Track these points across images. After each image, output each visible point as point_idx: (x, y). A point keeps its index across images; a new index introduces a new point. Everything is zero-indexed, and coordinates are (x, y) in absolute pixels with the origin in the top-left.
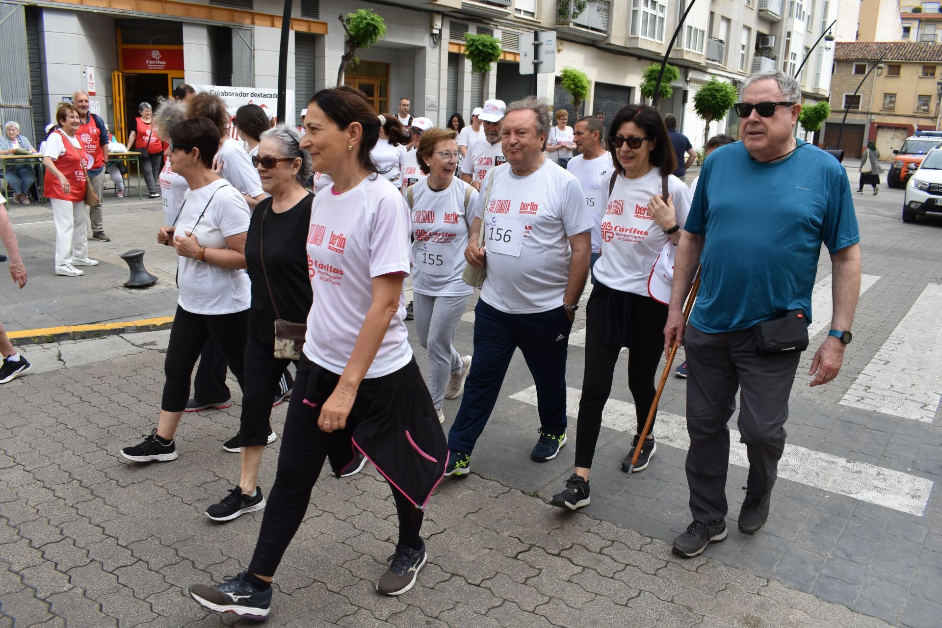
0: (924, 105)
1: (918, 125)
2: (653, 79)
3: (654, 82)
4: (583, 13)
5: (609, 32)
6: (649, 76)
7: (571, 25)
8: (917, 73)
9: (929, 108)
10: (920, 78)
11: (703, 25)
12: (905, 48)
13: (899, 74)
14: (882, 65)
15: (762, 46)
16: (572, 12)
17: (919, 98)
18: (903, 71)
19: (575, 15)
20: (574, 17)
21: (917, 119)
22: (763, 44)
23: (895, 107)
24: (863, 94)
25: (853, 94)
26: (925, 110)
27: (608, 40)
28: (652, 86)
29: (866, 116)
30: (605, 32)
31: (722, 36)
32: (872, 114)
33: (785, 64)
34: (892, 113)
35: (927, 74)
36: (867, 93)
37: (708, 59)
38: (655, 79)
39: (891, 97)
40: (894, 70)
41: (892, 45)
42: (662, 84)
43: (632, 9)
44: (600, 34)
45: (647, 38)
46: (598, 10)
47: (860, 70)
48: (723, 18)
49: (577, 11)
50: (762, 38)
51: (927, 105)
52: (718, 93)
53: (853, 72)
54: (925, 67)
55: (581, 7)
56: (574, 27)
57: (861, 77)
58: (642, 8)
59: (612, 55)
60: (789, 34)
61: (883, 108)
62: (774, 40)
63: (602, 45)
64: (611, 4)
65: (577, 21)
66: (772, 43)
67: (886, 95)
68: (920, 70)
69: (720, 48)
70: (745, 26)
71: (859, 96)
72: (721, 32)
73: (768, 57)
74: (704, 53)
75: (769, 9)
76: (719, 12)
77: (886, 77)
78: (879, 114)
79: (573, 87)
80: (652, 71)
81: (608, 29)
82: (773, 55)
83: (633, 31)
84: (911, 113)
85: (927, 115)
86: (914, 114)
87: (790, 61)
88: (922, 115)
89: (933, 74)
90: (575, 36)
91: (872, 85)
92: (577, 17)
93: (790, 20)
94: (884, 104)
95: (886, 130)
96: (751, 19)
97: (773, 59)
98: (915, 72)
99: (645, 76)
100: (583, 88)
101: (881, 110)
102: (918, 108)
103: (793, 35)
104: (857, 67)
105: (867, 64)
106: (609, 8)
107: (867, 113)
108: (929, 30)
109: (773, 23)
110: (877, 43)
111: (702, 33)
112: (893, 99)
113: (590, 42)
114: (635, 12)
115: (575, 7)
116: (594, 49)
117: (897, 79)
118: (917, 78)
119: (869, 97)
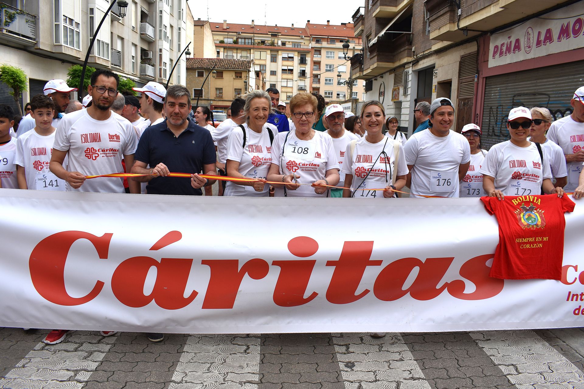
2: (77, 77)
3: (78, 79)
4: (14, 22)
5: (37, 40)
6: (73, 74)
7: (4, 32)
8: (232, 76)
10: (234, 79)
11: (107, 40)
12: (223, 62)
13: (223, 77)
14: (214, 71)
15: (145, 57)
16: (4, 21)
17: (235, 90)
18: (225, 75)
19: (7, 24)
20: (6, 25)
22: (145, 56)
23: (223, 96)
25: (200, 89)
27: (37, 46)
28: (77, 81)
29: (207, 101)
30: (34, 39)
31: (119, 49)
32: (210, 100)
33: (160, 69)
34: (221, 99)
35: (237, 77)
36: (207, 88)
37: (112, 64)
38: (78, 76)
39: (220, 90)
40: (220, 74)
41: (216, 60)
42: (85, 80)
43: (54, 23)
44: (31, 40)
45: (68, 46)
46: (27, 22)
47: (201, 75)
48: (119, 37)
49: (8, 21)
50: (144, 53)
52: (124, 87)
53: (197, 76)
54: (236, 73)
55: (12, 18)
56: (7, 33)
57: (202, 79)
58: (62, 24)
59: (41, 58)
60: (161, 50)
62: (152, 53)
63: (33, 49)
64: (37, 17)
65: (10, 28)
66: (151, 55)
68: (234, 74)
69: (119, 56)
70: (133, 44)
71: (203, 90)
72: (118, 46)
73: (149, 65)
74: (110, 59)
75: (147, 33)
76: (116, 33)
77: (216, 78)
78: (214, 100)
79: (12, 81)
80: (76, 71)
81: (36, 37)
82: (152, 64)
83: (57, 40)
87: (163, 67)
89: (241, 77)
90: (8, 41)
91: (209, 84)
92: (9, 25)
93: (160, 42)
94: (216, 94)
95: (218, 109)
96: (136, 39)
97: (152, 66)
99: (69, 74)
100: (21, 82)
101: (215, 98)
103: (163, 51)
104: (198, 72)
105: (204, 71)
106: (35, 21)
107: (208, 100)
108: (230, 53)
109: (150, 42)
110: (208, 59)
111: (107, 45)
112: (221, 92)
113: (23, 47)
114: (57, 26)
115: (7, 17)
116: (26, 52)
117: (222, 79)
118: (232, 79)
119: (207, 91)
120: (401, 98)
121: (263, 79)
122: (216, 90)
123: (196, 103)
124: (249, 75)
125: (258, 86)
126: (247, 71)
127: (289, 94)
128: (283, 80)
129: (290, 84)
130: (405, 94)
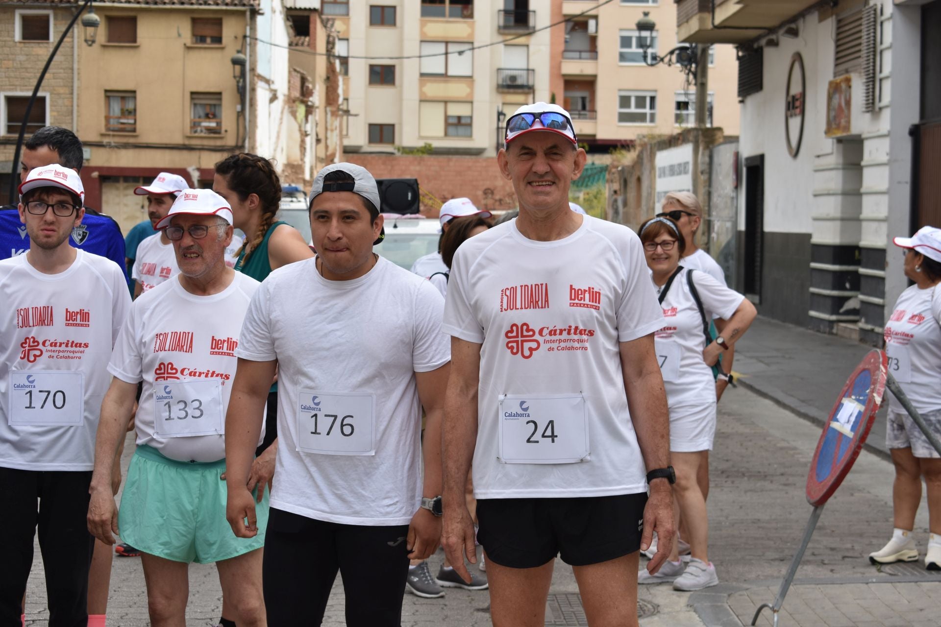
0: (207, 116)
1: (199, 169)
8: (179, 35)
9: (219, 124)
10: (189, 48)
13: (135, 41)
14: (94, 16)
17: (192, 99)
18: (146, 30)
21: (194, 155)
23: (138, 126)
24: (51, 94)
25: (29, 94)
26: (210, 130)
34: (132, 140)
35: (202, 39)
36: (61, 91)
39: (123, 98)
40: (122, 30)
47: (35, 30)
51: (214, 116)
53: (17, 35)
54: (194, 21)
57: (42, 51)
61: (108, 129)
67: (109, 94)
68: (185, 29)
71: (43, 99)
77: (104, 46)
78: (99, 145)
84: (178, 140)
85: (219, 143)
86: (187, 142)
88: (206, 143)
89: (218, 39)
91: (72, 69)
94: (107, 118)
95: (122, 185)
98: (175, 34)
101: (103, 135)
102: (194, 125)
104: (25, 19)
105: (51, 13)
112: (130, 106)
117: (131, 52)
118: (179, 49)
119: (67, 102)
120: (860, 124)
121: (330, 44)
122: (108, 98)
123: (12, 158)
124: (253, 28)
125: (303, 80)
126: (243, 13)
127: (455, 110)
128: (428, 49)
129: (459, 66)
130: (872, 106)
